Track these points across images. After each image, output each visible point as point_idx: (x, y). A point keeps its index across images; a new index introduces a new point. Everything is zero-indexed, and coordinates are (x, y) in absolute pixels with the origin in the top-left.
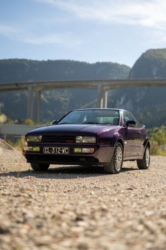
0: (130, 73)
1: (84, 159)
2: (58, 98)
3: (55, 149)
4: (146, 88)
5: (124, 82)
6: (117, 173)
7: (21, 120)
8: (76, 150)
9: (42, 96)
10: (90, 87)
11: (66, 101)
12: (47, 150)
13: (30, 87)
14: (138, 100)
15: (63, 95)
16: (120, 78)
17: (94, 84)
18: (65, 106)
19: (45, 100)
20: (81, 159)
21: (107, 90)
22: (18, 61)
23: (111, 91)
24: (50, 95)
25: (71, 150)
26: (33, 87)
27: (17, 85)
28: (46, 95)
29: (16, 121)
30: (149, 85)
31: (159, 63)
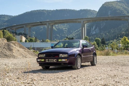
0: (97, 14)
1: (63, 64)
2: (62, 28)
3: (51, 60)
4: (105, 21)
5: (94, 19)
6: (78, 69)
7: (44, 40)
8: (59, 60)
9: (54, 27)
10: (78, 22)
11: (66, 30)
12: (47, 61)
13: (47, 23)
14: (102, 27)
15: (64, 26)
16: (92, 17)
17: (79, 20)
18: (65, 32)
19: (55, 29)
20: (62, 64)
21: (86, 23)
22: (41, 11)
23: (88, 24)
24: (58, 27)
25: (58, 60)
26: (49, 24)
27: (41, 22)
28: (56, 27)
29: (41, 41)
30: (107, 20)
31: (111, 8)
